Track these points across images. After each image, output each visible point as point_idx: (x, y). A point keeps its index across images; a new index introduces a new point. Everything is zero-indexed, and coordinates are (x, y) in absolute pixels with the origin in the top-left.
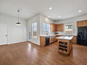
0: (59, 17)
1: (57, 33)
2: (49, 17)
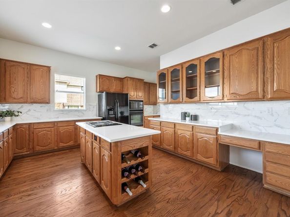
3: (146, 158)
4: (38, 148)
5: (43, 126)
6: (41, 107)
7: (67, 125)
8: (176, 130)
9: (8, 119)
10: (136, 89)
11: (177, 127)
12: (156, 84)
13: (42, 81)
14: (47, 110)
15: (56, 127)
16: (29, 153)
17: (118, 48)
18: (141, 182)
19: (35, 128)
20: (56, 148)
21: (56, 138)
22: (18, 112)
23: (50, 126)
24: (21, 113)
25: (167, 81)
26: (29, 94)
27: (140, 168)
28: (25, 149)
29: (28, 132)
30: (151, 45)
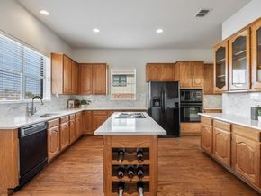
0: (96, 30)
1: (84, 102)
2: (45, 13)
3: (146, 162)
8: (234, 135)
9: (83, 106)
10: (191, 75)
11: (234, 131)
12: (213, 65)
17: (160, 31)
18: (141, 190)
19: (95, 114)
25: (226, 59)
27: (140, 172)
30: (198, 12)
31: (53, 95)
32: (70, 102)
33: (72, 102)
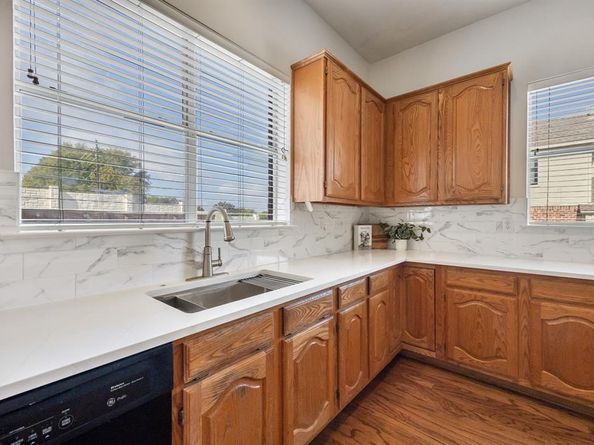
4: (458, 354)
5: (473, 281)
6: (478, 214)
7: (579, 298)
9: (401, 244)
13: (477, 126)
14: (499, 226)
15: (523, 298)
16: (433, 355)
19: (449, 282)
20: (524, 383)
21: (524, 341)
22: (424, 229)
23: (501, 286)
24: (429, 230)
26: (441, 178)
28: (425, 339)
29: (431, 292)
31: (297, 205)
32: (360, 229)
33: (368, 230)
